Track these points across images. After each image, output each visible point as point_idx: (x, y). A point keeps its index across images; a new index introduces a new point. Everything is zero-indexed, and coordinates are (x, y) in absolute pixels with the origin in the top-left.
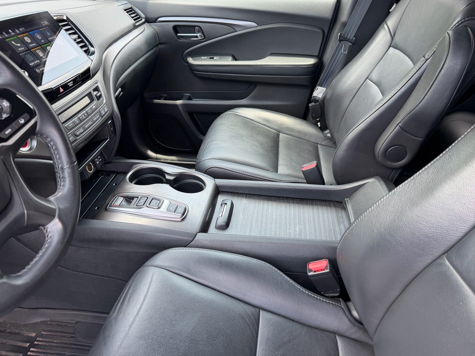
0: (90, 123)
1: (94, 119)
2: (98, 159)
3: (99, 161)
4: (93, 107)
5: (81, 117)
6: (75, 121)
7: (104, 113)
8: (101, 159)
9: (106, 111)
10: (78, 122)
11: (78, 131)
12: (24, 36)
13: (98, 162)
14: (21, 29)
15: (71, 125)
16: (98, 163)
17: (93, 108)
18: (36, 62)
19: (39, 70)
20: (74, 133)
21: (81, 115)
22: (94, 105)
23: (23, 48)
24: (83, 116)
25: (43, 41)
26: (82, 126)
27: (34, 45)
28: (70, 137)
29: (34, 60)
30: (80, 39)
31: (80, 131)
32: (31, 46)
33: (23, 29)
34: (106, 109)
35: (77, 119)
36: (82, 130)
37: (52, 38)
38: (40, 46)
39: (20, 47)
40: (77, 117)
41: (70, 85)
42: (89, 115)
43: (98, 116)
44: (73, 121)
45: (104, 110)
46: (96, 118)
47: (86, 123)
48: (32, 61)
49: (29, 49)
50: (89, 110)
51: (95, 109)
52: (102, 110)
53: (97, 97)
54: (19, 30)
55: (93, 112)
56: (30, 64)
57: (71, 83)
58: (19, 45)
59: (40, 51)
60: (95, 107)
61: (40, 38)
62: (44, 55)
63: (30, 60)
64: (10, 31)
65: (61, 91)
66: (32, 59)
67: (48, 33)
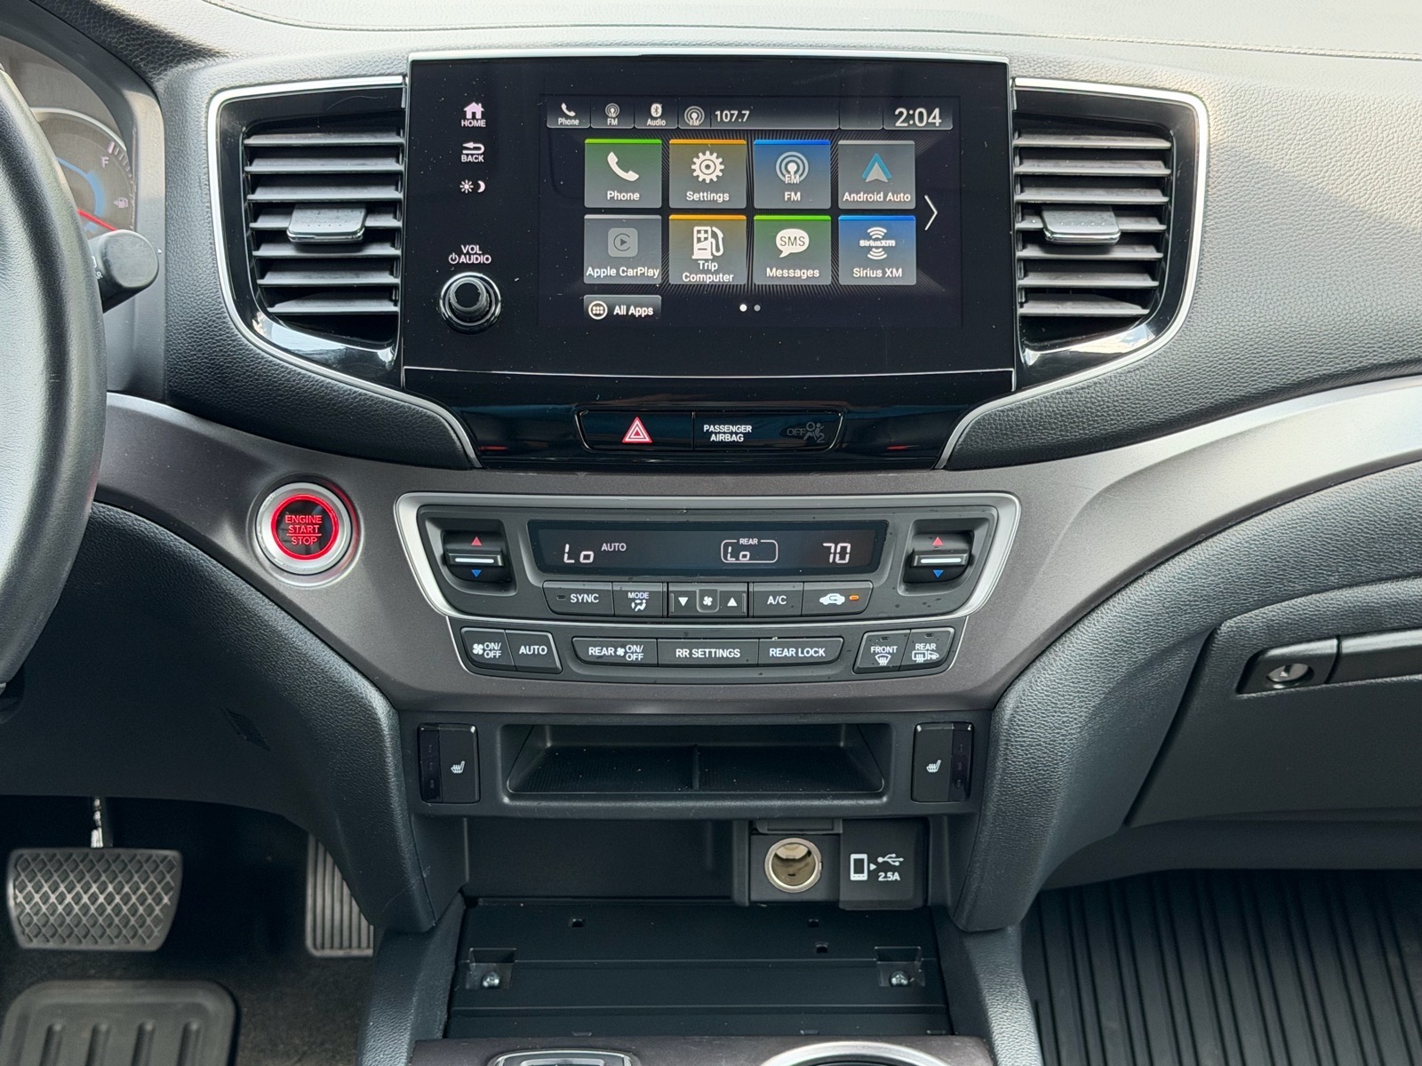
0: (721, 653)
1: (775, 652)
2: (872, 860)
3: (873, 874)
4: (825, 593)
5: (683, 600)
6: (631, 596)
7: (883, 662)
8: (894, 876)
9: (920, 659)
10: (642, 607)
11: (602, 645)
12: (703, 149)
13: (864, 877)
14: (726, 117)
15: (590, 599)
16: (855, 877)
17: (825, 600)
18: (631, 273)
19: (611, 310)
20: (574, 639)
21: (696, 588)
22: (841, 592)
23: (636, 196)
24: (708, 601)
25: (796, 197)
26: (657, 638)
27: (721, 198)
28: (530, 642)
29: (631, 262)
30: (1148, 253)
31: (620, 652)
32: (693, 196)
33: (741, 115)
34: (924, 653)
35: (651, 593)
36: (635, 652)
37: (879, 197)
38: (750, 211)
39: (624, 186)
40: (659, 588)
41: (720, 438)
42: (753, 617)
43: (816, 652)
44: (617, 587)
45: (907, 645)
46: (797, 653)
47: (689, 639)
48: (617, 263)
49: (665, 211)
50: (775, 594)
51: (834, 614)
52: (885, 641)
53: (915, 564)
54: (710, 115)
55: (801, 616)
56: (589, 271)
57: (734, 429)
58: (632, 176)
59: (714, 235)
60: (839, 599)
61: (796, 180)
62: (715, 259)
63: (612, 252)
64: (656, 109)
65: (630, 437)
66: (633, 252)
67: (876, 173)
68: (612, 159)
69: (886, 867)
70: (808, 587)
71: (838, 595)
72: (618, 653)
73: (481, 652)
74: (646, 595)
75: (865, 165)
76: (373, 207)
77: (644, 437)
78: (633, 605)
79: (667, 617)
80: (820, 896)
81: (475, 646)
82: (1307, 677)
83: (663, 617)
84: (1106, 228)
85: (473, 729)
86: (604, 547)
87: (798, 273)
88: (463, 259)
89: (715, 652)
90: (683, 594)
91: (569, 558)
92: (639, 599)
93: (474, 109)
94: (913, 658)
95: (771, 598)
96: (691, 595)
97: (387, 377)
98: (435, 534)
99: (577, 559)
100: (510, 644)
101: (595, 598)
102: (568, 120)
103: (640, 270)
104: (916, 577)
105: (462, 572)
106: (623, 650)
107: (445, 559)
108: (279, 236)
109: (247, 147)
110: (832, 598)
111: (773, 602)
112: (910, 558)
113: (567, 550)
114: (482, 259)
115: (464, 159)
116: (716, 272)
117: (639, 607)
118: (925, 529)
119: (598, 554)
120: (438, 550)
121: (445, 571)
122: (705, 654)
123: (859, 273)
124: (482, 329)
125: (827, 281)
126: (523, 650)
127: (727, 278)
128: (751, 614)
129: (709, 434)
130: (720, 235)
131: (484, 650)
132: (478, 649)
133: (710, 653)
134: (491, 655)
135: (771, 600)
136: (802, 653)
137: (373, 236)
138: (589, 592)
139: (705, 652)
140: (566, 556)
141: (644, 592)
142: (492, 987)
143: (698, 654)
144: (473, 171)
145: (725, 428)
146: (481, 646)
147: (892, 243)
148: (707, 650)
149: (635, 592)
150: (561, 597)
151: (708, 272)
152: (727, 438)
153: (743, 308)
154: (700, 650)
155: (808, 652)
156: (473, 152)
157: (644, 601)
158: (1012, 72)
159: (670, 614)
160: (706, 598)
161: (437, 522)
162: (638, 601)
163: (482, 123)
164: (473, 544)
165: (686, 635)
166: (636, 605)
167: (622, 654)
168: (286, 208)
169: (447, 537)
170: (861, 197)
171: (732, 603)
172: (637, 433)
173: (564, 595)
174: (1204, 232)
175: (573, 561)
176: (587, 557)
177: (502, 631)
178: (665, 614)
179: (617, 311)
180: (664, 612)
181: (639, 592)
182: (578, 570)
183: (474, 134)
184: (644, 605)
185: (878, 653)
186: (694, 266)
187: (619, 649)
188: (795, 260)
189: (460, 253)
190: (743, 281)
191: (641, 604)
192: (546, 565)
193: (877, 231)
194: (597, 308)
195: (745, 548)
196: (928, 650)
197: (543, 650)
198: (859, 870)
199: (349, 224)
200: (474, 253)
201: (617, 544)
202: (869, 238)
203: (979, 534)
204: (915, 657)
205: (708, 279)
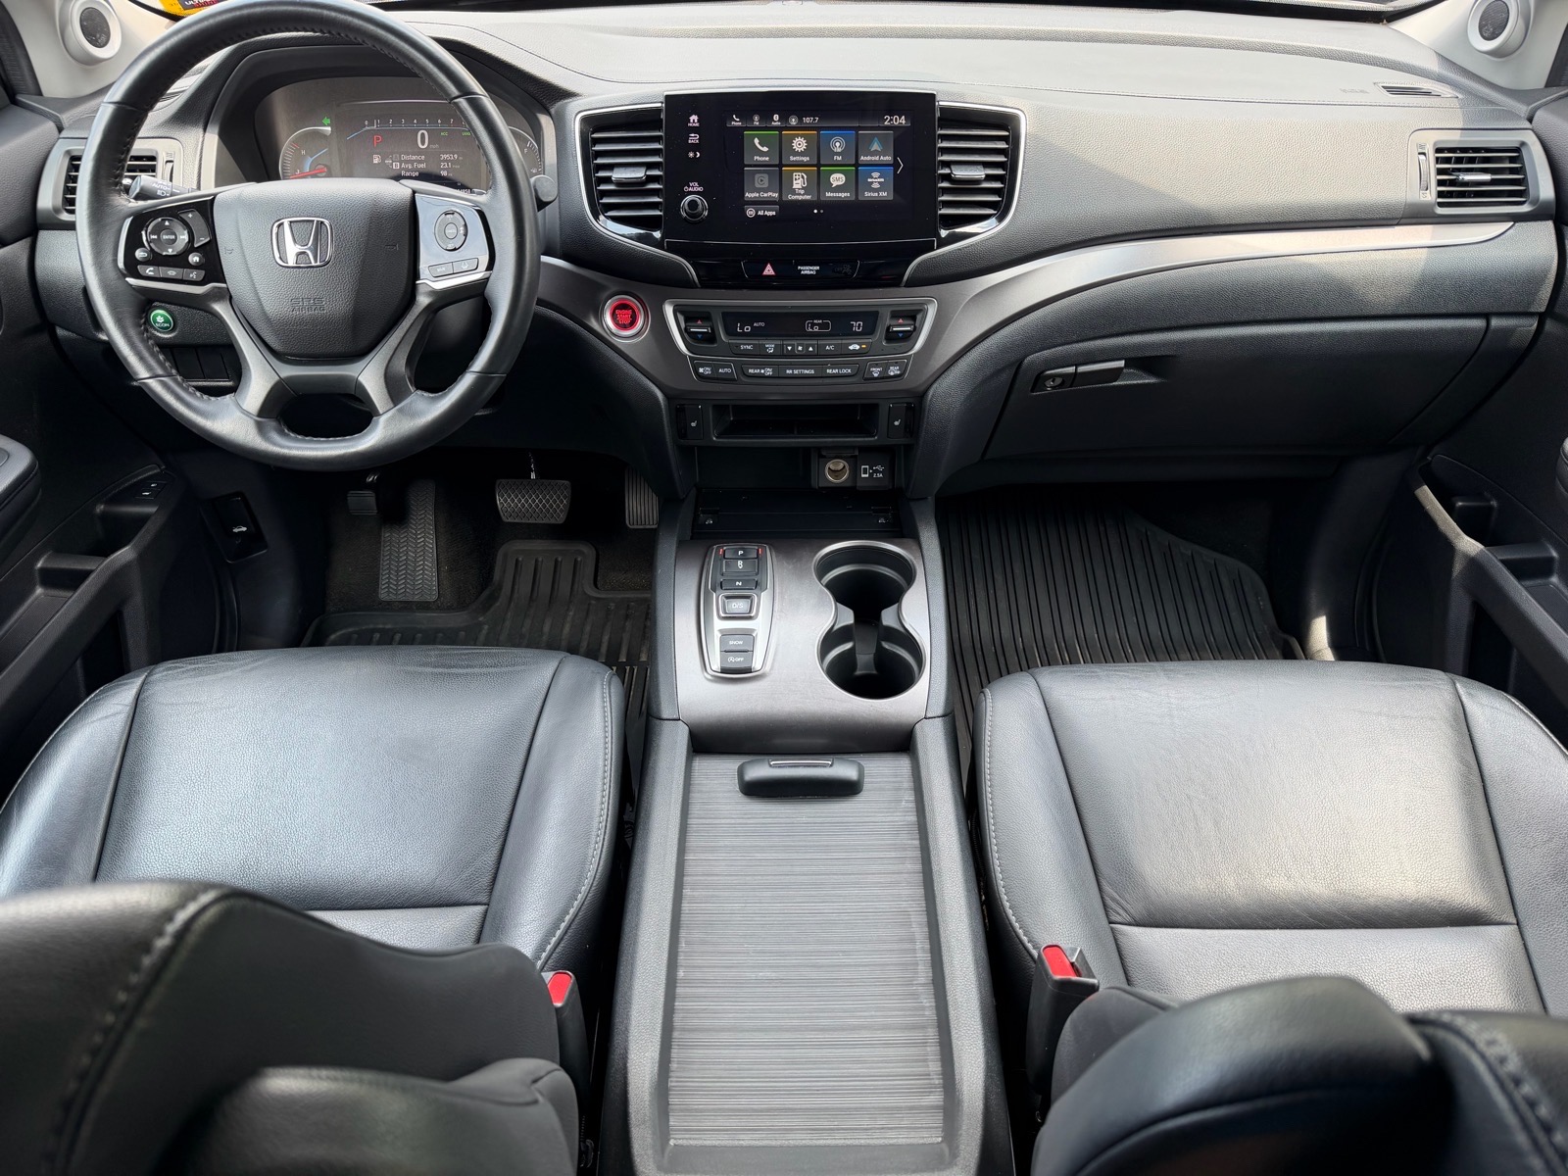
0: (806, 372)
1: (830, 371)
2: (871, 468)
3: (871, 474)
4: (851, 344)
5: (789, 348)
6: (767, 346)
7: (876, 375)
8: (880, 475)
9: (892, 374)
10: (772, 351)
11: (755, 368)
12: (797, 136)
13: (867, 476)
14: (807, 120)
15: (749, 347)
16: (864, 476)
17: (851, 348)
18: (765, 195)
19: (757, 213)
20: (742, 365)
21: (795, 342)
22: (858, 344)
23: (767, 159)
24: (800, 348)
25: (840, 158)
26: (778, 365)
27: (806, 159)
28: (723, 367)
29: (766, 190)
30: (998, 185)
31: (763, 371)
32: (792, 158)
33: (815, 120)
34: (894, 371)
36: (769, 372)
37: (877, 158)
38: (819, 165)
39: (762, 154)
40: (779, 342)
41: (806, 272)
43: (847, 371)
44: (761, 342)
45: (886, 368)
46: (839, 372)
47: (793, 366)
48: (759, 190)
49: (780, 165)
50: (830, 344)
51: (855, 353)
52: (877, 366)
53: (891, 331)
54: (800, 120)
55: (841, 355)
56: (747, 194)
57: (811, 268)
58: (765, 149)
59: (803, 177)
60: (857, 347)
61: (839, 150)
62: (803, 188)
63: (757, 185)
64: (776, 117)
65: (766, 272)
66: (766, 185)
67: (876, 146)
68: (756, 141)
69: (877, 471)
70: (844, 342)
72: (761, 372)
74: (773, 346)
75: (871, 143)
76: (650, 166)
77: (772, 272)
78: (768, 350)
79: (783, 356)
80: (849, 484)
82: (1061, 385)
83: (781, 355)
84: (979, 173)
85: (700, 406)
86: (755, 325)
87: (840, 195)
88: (690, 189)
89: (803, 371)
90: (789, 345)
92: (770, 347)
93: (694, 118)
94: (889, 374)
95: (828, 346)
96: (793, 346)
97: (658, 244)
98: (681, 318)
99: (743, 329)
100: (715, 368)
101: (752, 347)
102: (736, 122)
103: (770, 194)
104: (891, 337)
105: (692, 334)
107: (686, 329)
108: (608, 180)
109: (592, 138)
110: (855, 346)
111: (829, 348)
112: (888, 328)
113: (739, 325)
114: (699, 189)
115: (690, 142)
116: (803, 195)
117: (770, 351)
118: (896, 315)
119: (752, 327)
120: (683, 325)
121: (686, 335)
122: (799, 372)
123: (866, 194)
124: (700, 222)
125: (853, 198)
126: (720, 370)
127: (808, 197)
128: (819, 354)
129: (801, 270)
130: (805, 177)
131: (704, 370)
132: (701, 370)
133: (801, 372)
134: (707, 373)
135: (827, 348)
136: (841, 371)
137: (650, 179)
138: (749, 344)
140: (738, 328)
141: (772, 344)
142: (709, 524)
143: (796, 372)
144: (694, 147)
145: (807, 268)
147: (882, 180)
148: (800, 370)
149: (768, 344)
150: (736, 347)
151: (799, 194)
152: (808, 272)
153: (816, 211)
154: (797, 370)
155: (844, 371)
156: (694, 138)
157: (772, 348)
158: (938, 98)
159: (784, 354)
161: (682, 313)
162: (770, 349)
163: (697, 125)
164: (698, 323)
165: (791, 364)
168: (611, 167)
169: (687, 320)
170: (869, 158)
171: (811, 349)
172: (769, 271)
173: (738, 346)
174: (1022, 174)
175: (741, 330)
176: (748, 329)
177: (712, 362)
179: (759, 213)
180: (780, 353)
181: (770, 344)
182: (744, 335)
183: (694, 130)
185: (874, 371)
186: (793, 192)
188: (839, 189)
189: (689, 186)
190: (815, 199)
192: (730, 332)
193: (876, 174)
194: (750, 212)
195: (816, 324)
196: (896, 369)
197: (729, 370)
198: (865, 473)
199: (639, 174)
200: (695, 186)
201: (760, 323)
202: (872, 178)
203: (919, 317)
205: (800, 198)
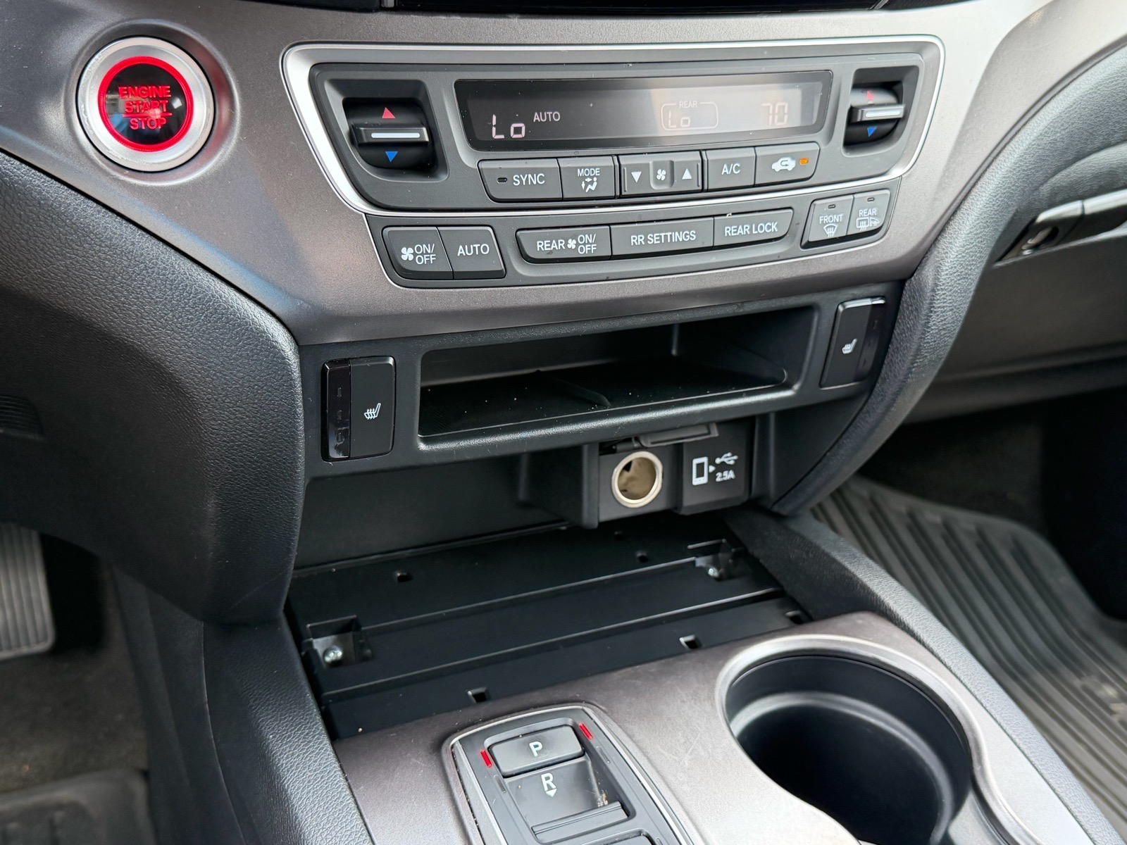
0: (678, 237)
1: (731, 233)
2: (711, 462)
3: (712, 476)
4: (776, 158)
5: (636, 175)
6: (580, 173)
7: (831, 233)
8: (729, 475)
9: (863, 226)
11: (551, 238)
13: (703, 480)
15: (534, 181)
16: (697, 481)
17: (777, 166)
20: (518, 233)
21: (650, 160)
22: (792, 155)
24: (661, 175)
26: (609, 225)
28: (467, 240)
31: (572, 244)
34: (867, 219)
35: (602, 169)
36: (587, 243)
40: (610, 162)
42: (708, 191)
43: (769, 227)
44: (564, 163)
45: (852, 212)
46: (751, 230)
47: (644, 223)
50: (730, 162)
51: (785, 182)
52: (832, 209)
53: (859, 120)
55: (754, 186)
60: (791, 164)
69: (723, 467)
70: (760, 151)
71: (789, 159)
72: (569, 246)
73: (411, 258)
74: (596, 172)
78: (583, 185)
79: (621, 198)
80: (661, 507)
81: (404, 250)
83: (614, 198)
85: (391, 361)
86: (536, 118)
89: (671, 236)
90: (636, 168)
91: (497, 134)
92: (589, 176)
94: (858, 227)
95: (725, 166)
96: (643, 168)
99: (507, 133)
100: (446, 250)
101: (541, 179)
104: (856, 135)
106: (574, 242)
107: (354, 135)
110: (784, 163)
111: (727, 171)
112: (852, 111)
113: (494, 123)
117: (589, 187)
118: (863, 81)
119: (530, 125)
121: (354, 153)
122: (660, 240)
126: (461, 251)
128: (706, 188)
131: (415, 254)
133: (666, 236)
134: (424, 260)
135: (725, 170)
136: (756, 229)
138: (534, 171)
139: (661, 236)
140: (494, 129)
141: (595, 167)
143: (653, 239)
146: (411, 250)
148: (663, 235)
149: (584, 168)
150: (502, 180)
154: (655, 235)
155: (761, 228)
157: (595, 179)
159: (623, 193)
160: (659, 171)
161: (336, 85)
162: (588, 180)
164: (383, 117)
165: (641, 219)
166: (587, 184)
167: (574, 247)
169: (350, 106)
171: (687, 175)
173: (505, 177)
175: (502, 137)
176: (518, 130)
177: (435, 228)
178: (618, 194)
180: (616, 191)
181: (589, 168)
184: (595, 184)
185: (826, 224)
187: (570, 241)
191: (592, 183)
196: (870, 215)
197: (485, 249)
198: (700, 474)
201: (550, 113)
204: (859, 225)
